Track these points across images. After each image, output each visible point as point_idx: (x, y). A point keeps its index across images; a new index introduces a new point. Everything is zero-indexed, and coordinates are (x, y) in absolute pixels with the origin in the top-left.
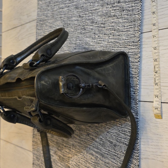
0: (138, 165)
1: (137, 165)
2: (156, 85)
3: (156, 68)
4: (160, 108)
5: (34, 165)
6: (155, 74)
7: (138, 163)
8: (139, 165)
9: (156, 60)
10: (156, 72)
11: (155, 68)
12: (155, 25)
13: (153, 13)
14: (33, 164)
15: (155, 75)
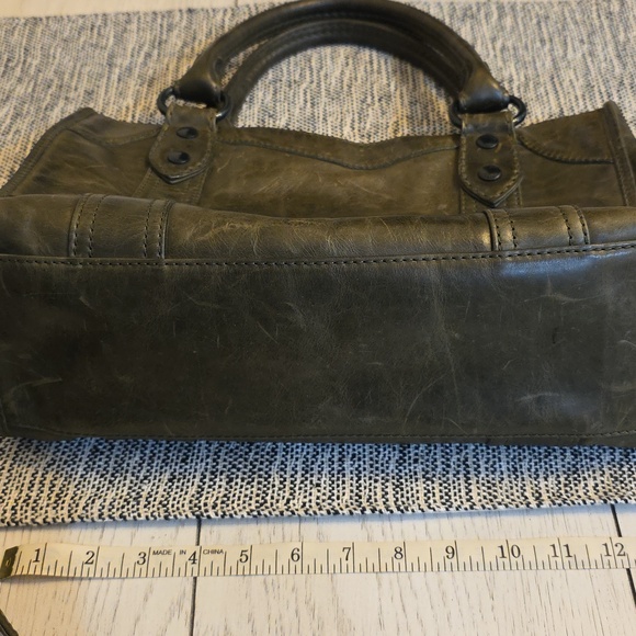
0: (337, 508)
1: (335, 504)
2: (137, 558)
3: (211, 557)
4: (38, 573)
5: (185, 16)
6: (189, 554)
7: (346, 511)
8: (337, 513)
9: (244, 558)
10: (194, 560)
11: (214, 552)
12: (399, 556)
13: (450, 550)
14: (190, 11)
15: (182, 552)
